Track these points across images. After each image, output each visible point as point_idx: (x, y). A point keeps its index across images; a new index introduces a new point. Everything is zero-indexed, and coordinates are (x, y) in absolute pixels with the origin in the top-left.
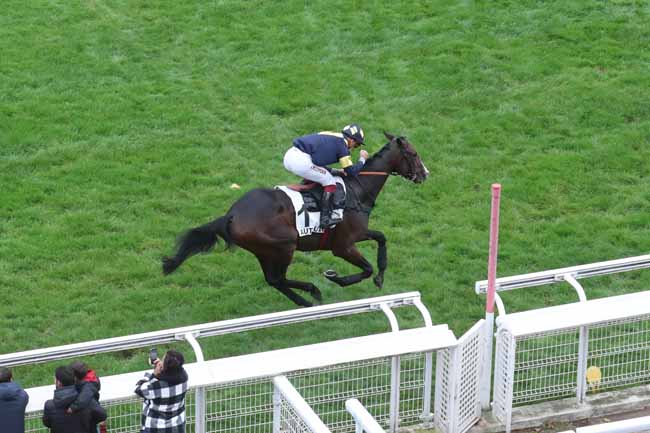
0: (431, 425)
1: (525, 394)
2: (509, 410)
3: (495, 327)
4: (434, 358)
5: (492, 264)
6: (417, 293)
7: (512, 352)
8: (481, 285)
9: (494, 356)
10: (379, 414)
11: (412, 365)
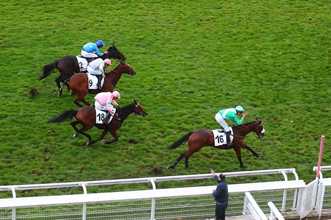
0: (295, 212)
1: (327, 205)
2: (321, 210)
3: (319, 182)
4: (298, 191)
5: (319, 162)
6: (294, 169)
7: (323, 191)
8: (315, 168)
9: (317, 191)
10: (278, 207)
11: (291, 192)
